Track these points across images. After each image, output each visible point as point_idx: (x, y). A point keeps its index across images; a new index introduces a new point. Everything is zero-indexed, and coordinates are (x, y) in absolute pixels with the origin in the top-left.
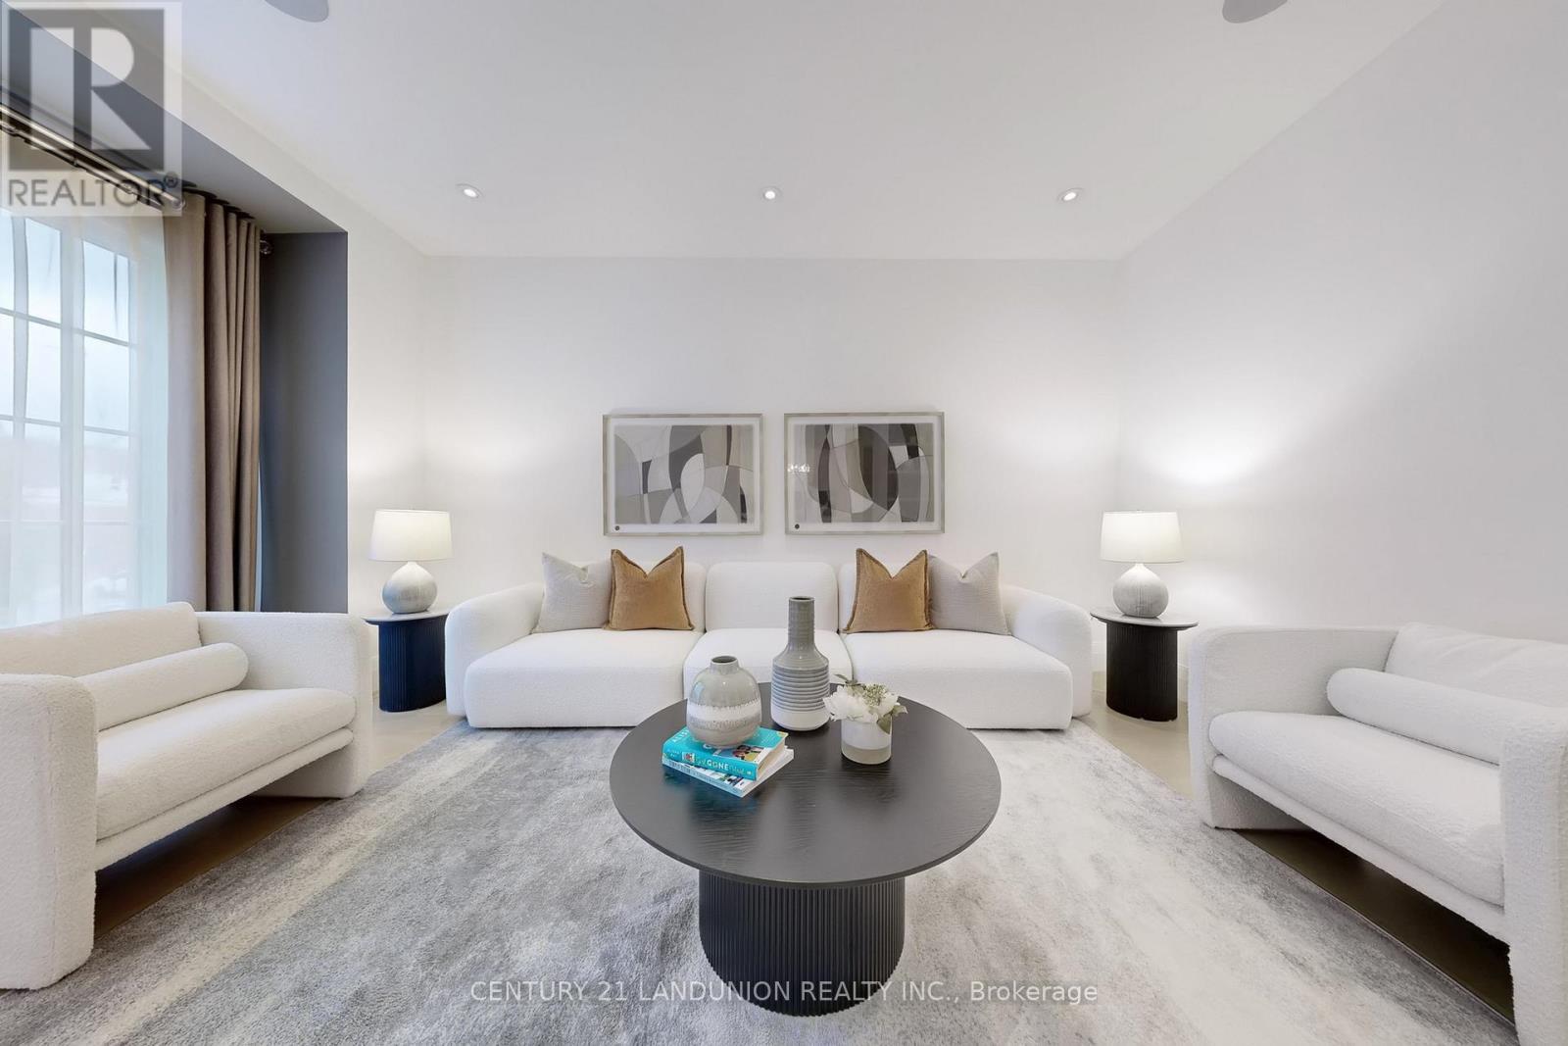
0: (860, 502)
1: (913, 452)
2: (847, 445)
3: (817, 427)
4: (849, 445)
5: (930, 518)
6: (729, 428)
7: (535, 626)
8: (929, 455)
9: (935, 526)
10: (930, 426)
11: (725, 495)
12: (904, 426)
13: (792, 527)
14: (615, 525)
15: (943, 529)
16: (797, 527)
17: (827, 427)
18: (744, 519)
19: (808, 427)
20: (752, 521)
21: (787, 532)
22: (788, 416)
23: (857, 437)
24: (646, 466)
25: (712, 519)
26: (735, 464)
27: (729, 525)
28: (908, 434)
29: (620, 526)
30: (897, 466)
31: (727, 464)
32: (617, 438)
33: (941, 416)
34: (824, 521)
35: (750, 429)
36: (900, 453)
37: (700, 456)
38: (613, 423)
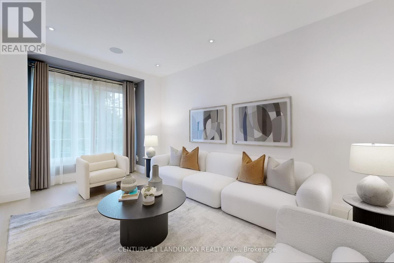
0: (258, 134)
1: (278, 114)
2: (252, 113)
3: (243, 107)
4: (253, 113)
5: (286, 141)
6: (217, 110)
7: (168, 164)
8: (286, 115)
9: (288, 144)
10: (285, 103)
11: (216, 131)
12: (274, 104)
13: (235, 142)
14: (192, 139)
15: (291, 146)
16: (236, 142)
17: (246, 107)
18: (221, 139)
19: (239, 108)
20: (223, 140)
21: (233, 143)
22: (233, 105)
23: (256, 110)
24: (198, 123)
25: (213, 139)
26: (219, 122)
27: (217, 140)
28: (277, 107)
29: (193, 140)
30: (272, 120)
31: (217, 122)
32: (192, 116)
33: (290, 98)
34: (245, 140)
35: (223, 110)
36: (272, 115)
37: (211, 119)
38: (191, 112)
